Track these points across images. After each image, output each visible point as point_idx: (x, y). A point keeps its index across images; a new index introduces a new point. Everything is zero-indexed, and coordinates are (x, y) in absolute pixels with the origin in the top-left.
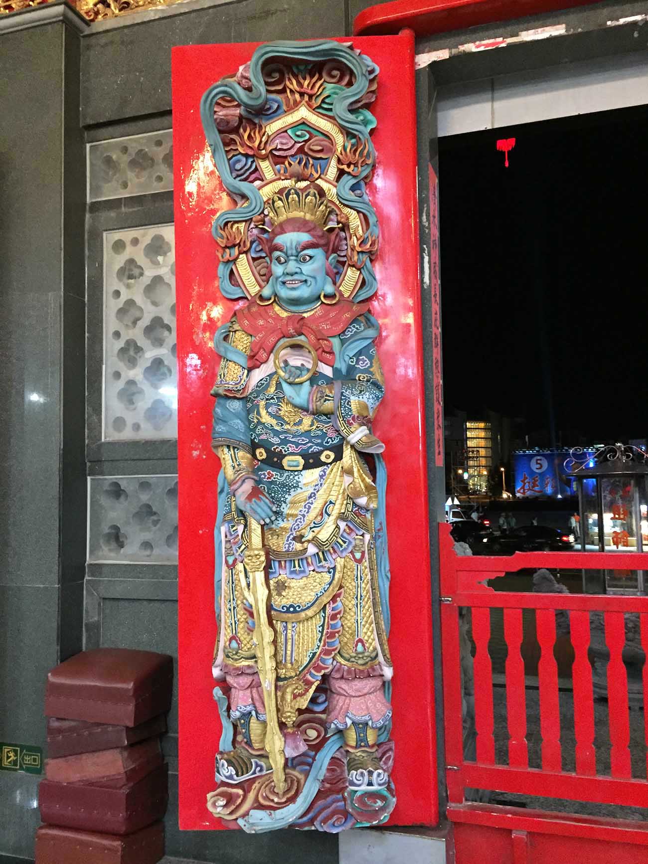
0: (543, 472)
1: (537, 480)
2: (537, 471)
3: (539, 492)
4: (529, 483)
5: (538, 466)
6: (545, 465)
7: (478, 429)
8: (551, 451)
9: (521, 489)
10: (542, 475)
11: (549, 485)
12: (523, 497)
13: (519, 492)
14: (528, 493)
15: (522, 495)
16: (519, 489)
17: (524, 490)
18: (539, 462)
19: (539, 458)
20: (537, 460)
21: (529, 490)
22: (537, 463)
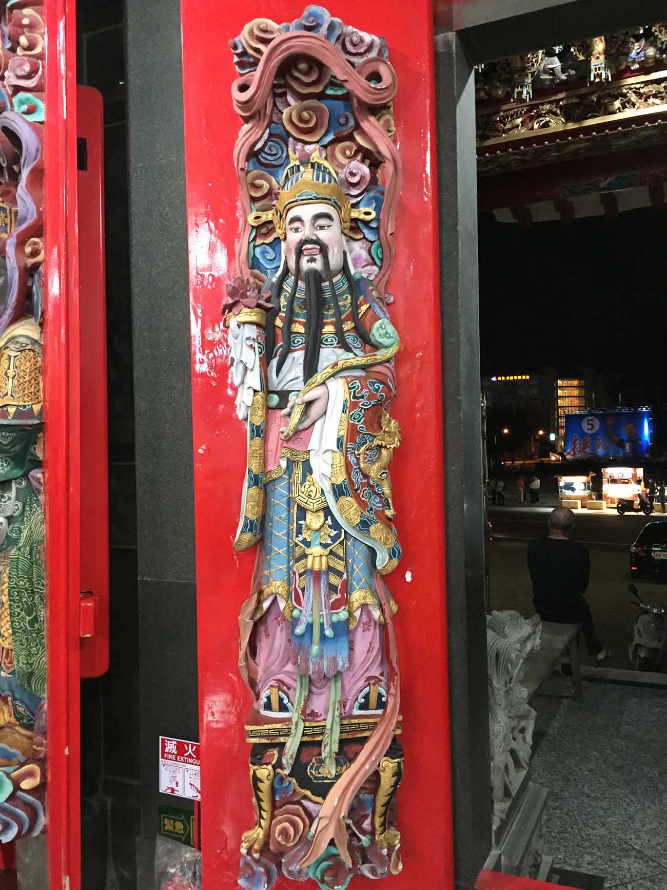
0: (594, 434)
1: (588, 442)
2: (588, 432)
3: (590, 454)
4: (580, 444)
5: (590, 427)
6: (597, 425)
7: (571, 387)
8: (603, 411)
9: (571, 451)
10: (594, 436)
11: (600, 446)
12: (573, 460)
13: (569, 454)
14: (579, 455)
15: (572, 457)
16: (569, 451)
17: (575, 451)
18: (590, 422)
19: (590, 418)
20: (589, 420)
21: (580, 451)
22: (588, 424)
